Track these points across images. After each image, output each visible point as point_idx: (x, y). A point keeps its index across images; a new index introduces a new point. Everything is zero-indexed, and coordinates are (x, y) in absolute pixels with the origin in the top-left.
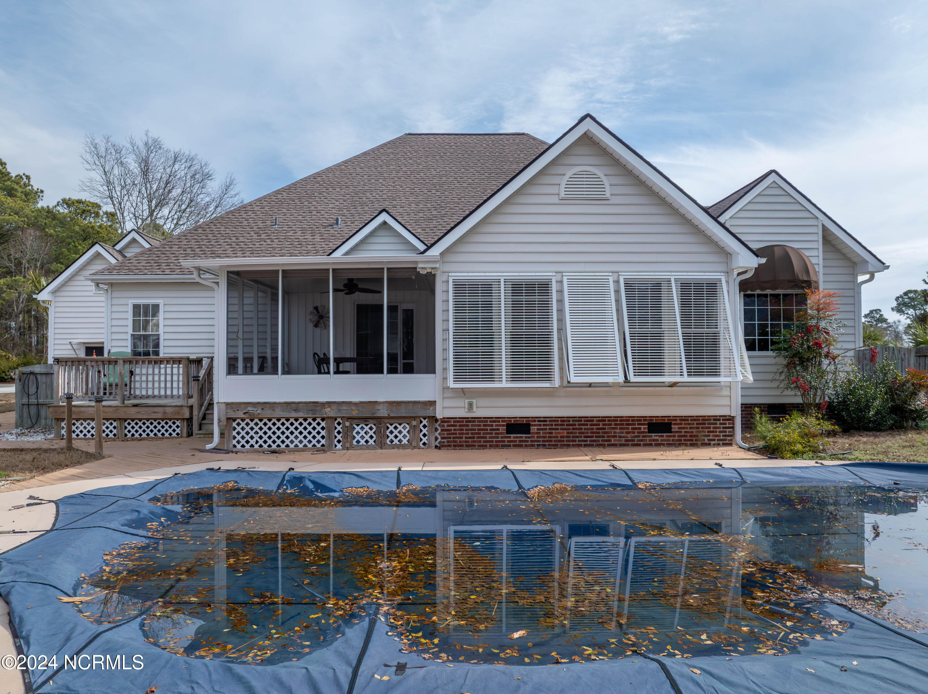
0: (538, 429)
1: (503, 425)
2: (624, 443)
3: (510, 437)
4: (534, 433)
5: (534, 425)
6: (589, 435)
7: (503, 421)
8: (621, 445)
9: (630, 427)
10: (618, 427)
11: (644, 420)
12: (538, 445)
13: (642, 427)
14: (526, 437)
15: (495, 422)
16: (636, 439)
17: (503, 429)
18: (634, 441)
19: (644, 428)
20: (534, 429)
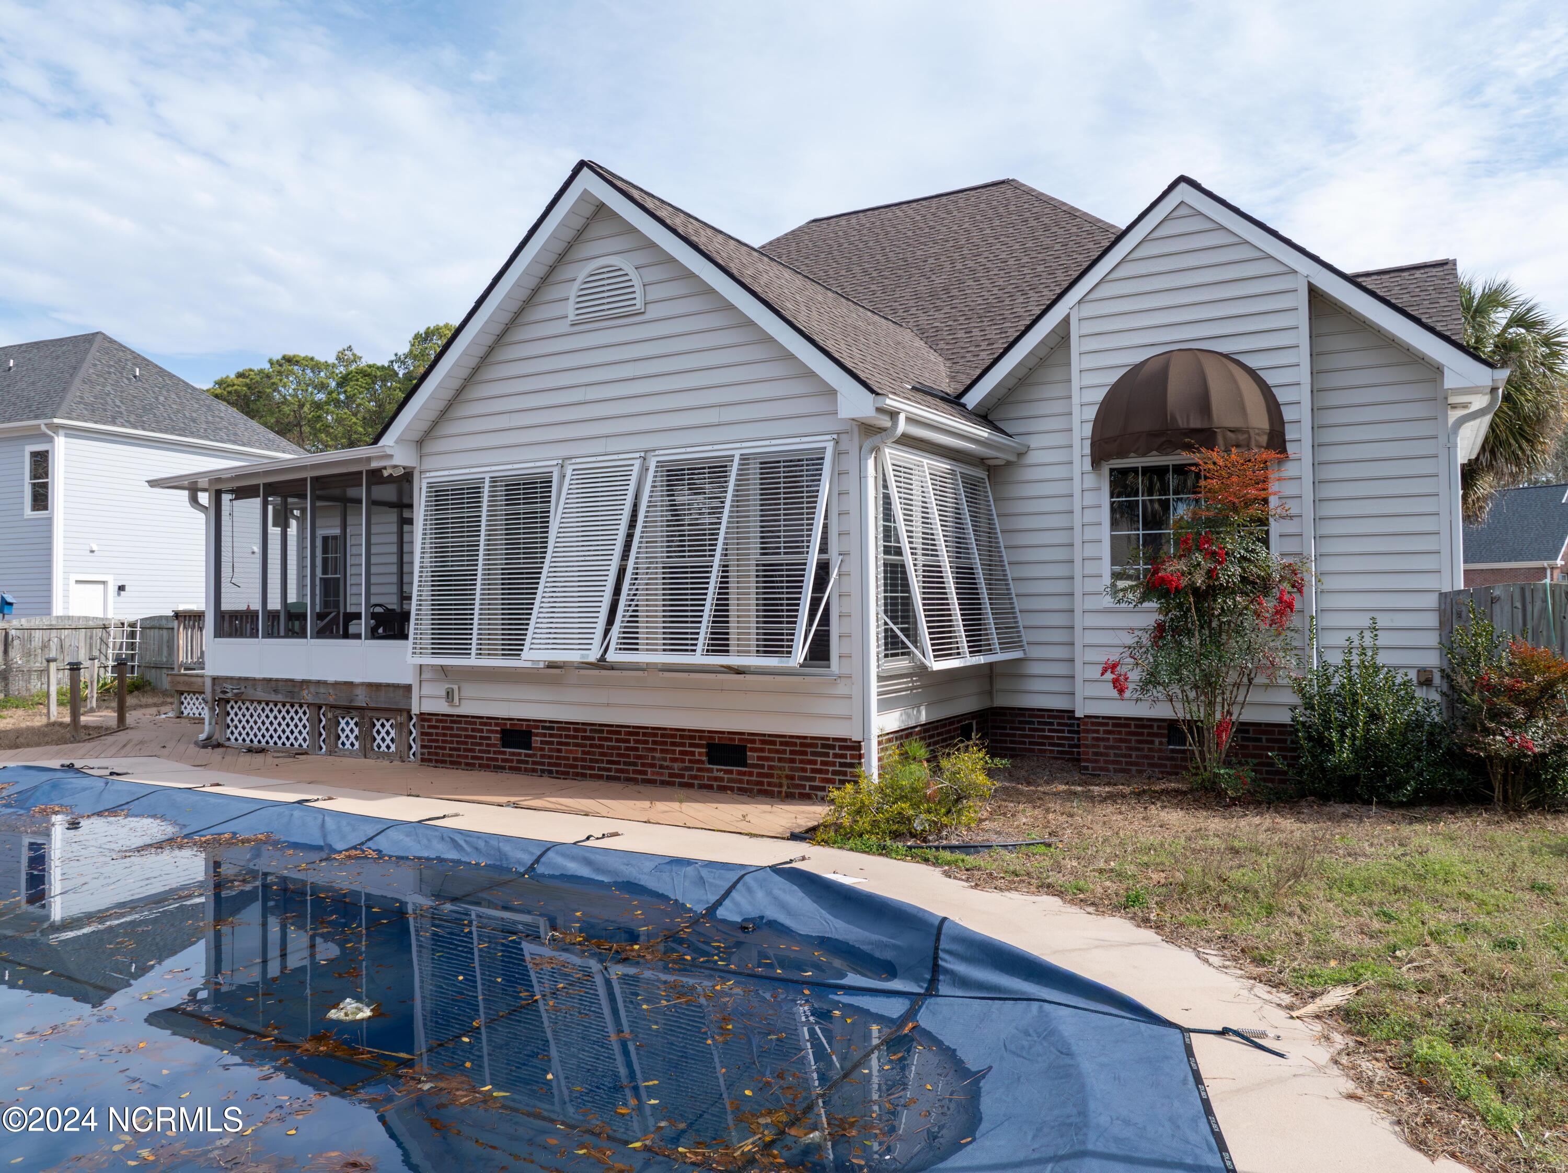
0: (542, 742)
1: (496, 732)
2: (668, 779)
3: (504, 753)
4: (536, 749)
5: (537, 735)
6: (614, 759)
7: (496, 725)
8: (664, 783)
9: (678, 749)
10: (659, 747)
11: (701, 738)
12: (543, 771)
13: (697, 750)
14: (527, 755)
15: (485, 724)
16: (687, 773)
17: (495, 738)
18: (682, 776)
19: (700, 754)
20: (536, 741)
